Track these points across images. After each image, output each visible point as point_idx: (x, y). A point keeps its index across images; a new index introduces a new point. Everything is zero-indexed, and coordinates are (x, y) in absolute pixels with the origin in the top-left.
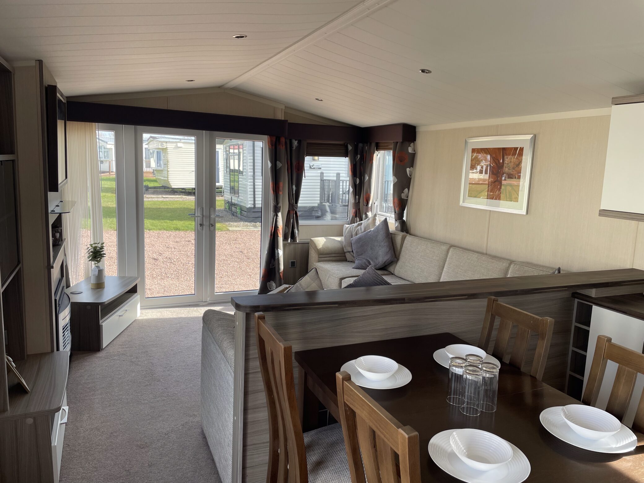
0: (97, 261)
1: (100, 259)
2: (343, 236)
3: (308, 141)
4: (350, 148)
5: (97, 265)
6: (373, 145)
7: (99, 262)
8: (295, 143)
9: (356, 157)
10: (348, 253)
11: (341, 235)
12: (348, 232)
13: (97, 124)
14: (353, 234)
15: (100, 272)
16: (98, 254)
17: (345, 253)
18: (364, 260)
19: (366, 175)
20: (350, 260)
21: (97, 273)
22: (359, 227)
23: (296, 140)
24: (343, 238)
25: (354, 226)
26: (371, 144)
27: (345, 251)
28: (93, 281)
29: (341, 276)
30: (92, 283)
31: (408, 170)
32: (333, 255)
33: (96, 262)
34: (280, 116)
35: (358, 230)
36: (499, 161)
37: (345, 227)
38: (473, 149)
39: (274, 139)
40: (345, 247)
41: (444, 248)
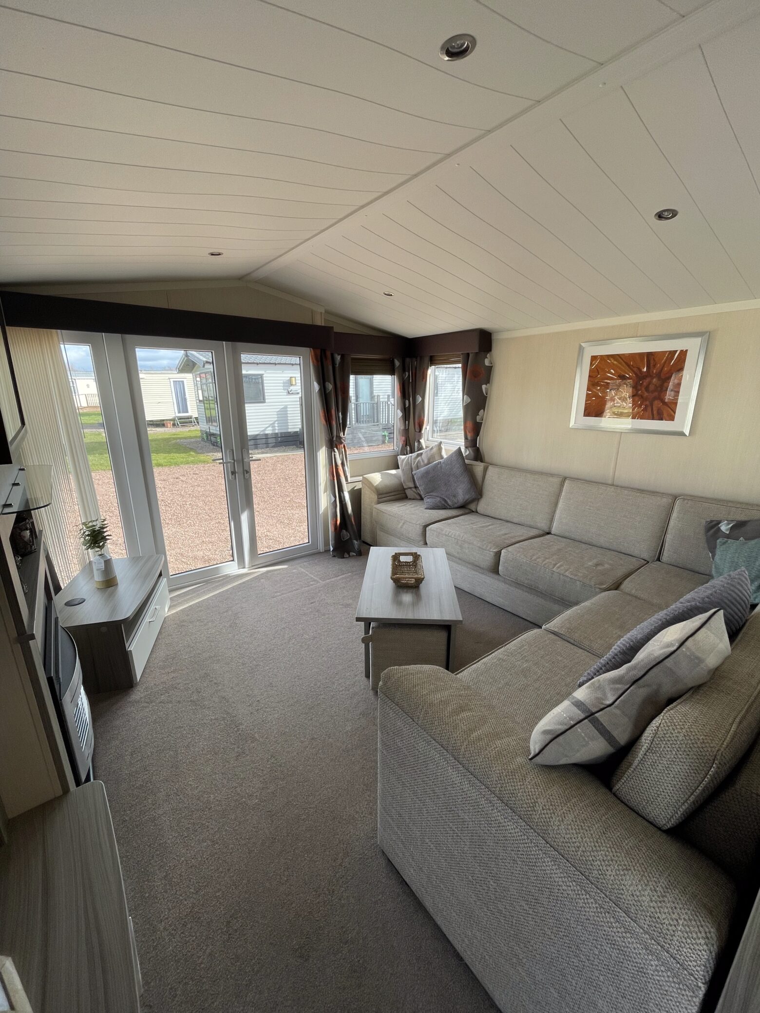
0: (99, 547)
1: (103, 544)
2: (398, 468)
3: (352, 356)
4: (397, 363)
5: (100, 553)
6: (427, 359)
7: (101, 547)
8: (338, 358)
9: (404, 375)
10: (409, 490)
11: (397, 467)
12: (406, 465)
13: (59, 331)
14: (413, 466)
15: (108, 563)
16: (100, 538)
17: (404, 489)
18: (438, 499)
19: (418, 396)
20: (412, 497)
21: (102, 566)
22: (419, 458)
23: (339, 354)
24: (399, 471)
25: (413, 457)
26: (421, 358)
27: (405, 487)
28: (98, 577)
29: (422, 522)
30: (97, 581)
31: (484, 387)
32: (393, 494)
33: (98, 549)
34: (319, 322)
35: (418, 462)
36: (640, 370)
37: (400, 458)
38: (592, 357)
39: (319, 352)
40: (404, 483)
41: (556, 481)
